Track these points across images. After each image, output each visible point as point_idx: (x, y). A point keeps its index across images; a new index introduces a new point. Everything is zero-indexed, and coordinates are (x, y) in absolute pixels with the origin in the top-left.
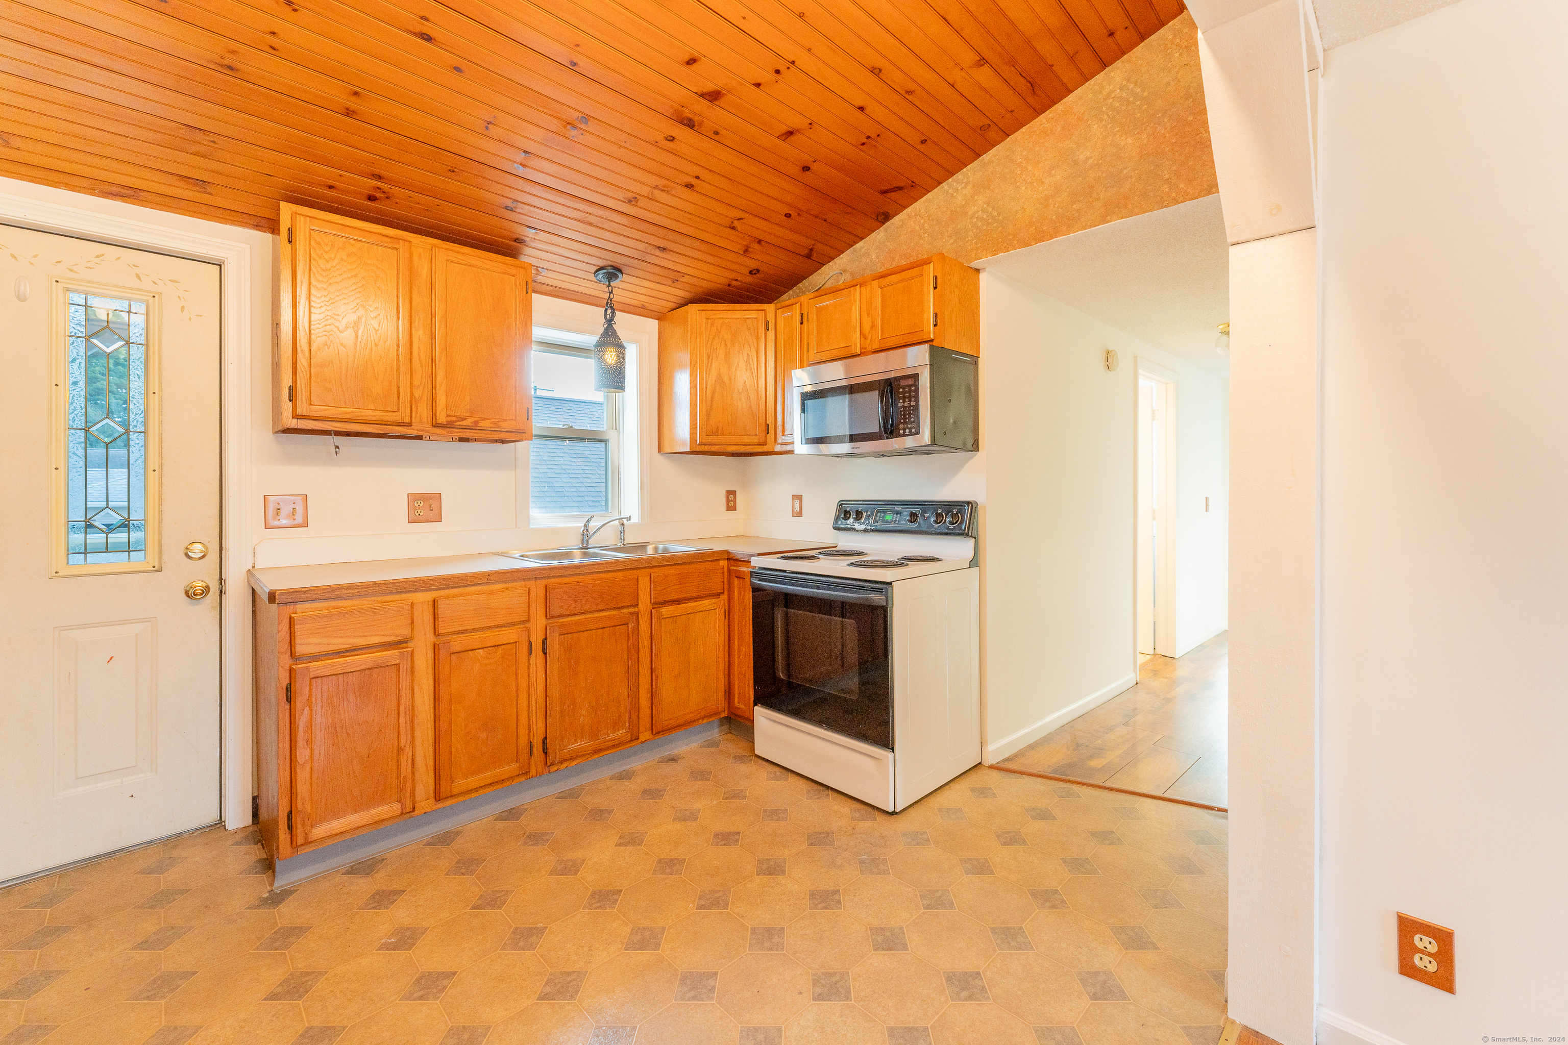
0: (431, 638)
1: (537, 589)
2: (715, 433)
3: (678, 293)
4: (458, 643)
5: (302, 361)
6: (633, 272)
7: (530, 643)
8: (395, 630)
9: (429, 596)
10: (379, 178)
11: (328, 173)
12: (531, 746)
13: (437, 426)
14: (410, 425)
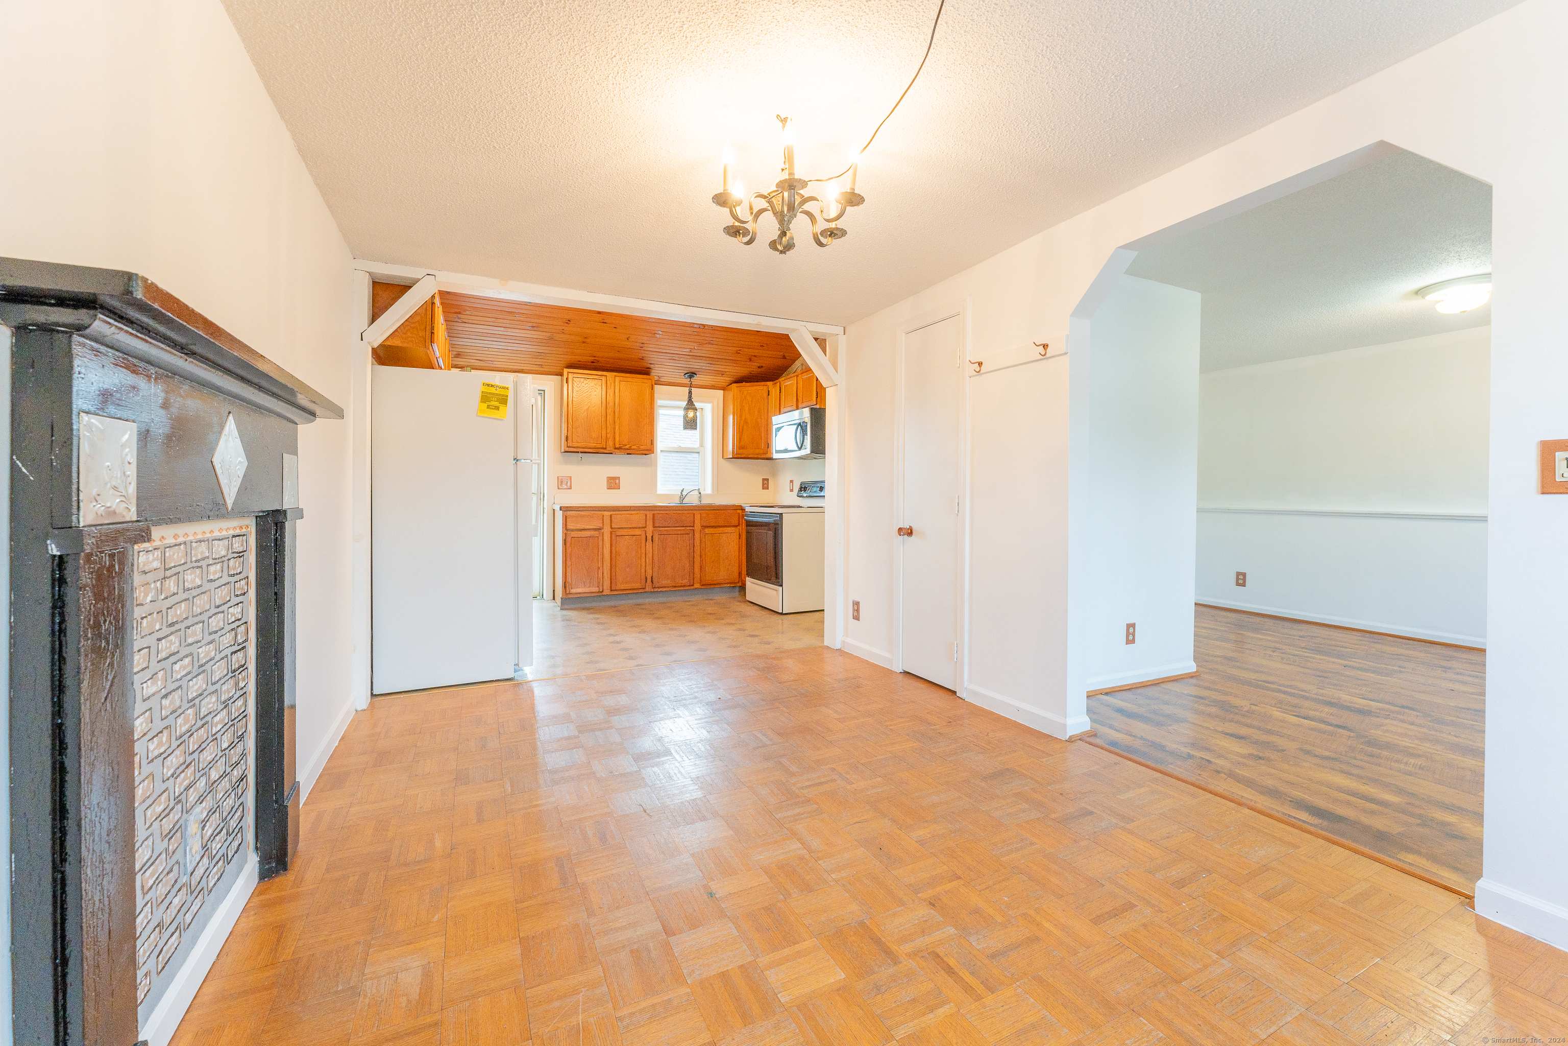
0: (610, 530)
1: (650, 515)
2: (743, 448)
3: (728, 379)
4: (620, 532)
5: (570, 412)
6: (700, 373)
7: (646, 537)
8: (597, 524)
9: (609, 513)
10: (595, 357)
11: (579, 358)
12: (646, 578)
13: (615, 448)
14: (606, 449)
